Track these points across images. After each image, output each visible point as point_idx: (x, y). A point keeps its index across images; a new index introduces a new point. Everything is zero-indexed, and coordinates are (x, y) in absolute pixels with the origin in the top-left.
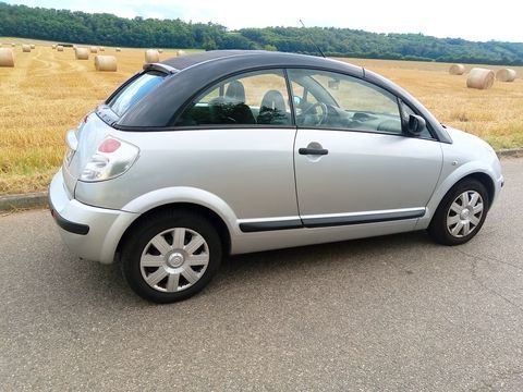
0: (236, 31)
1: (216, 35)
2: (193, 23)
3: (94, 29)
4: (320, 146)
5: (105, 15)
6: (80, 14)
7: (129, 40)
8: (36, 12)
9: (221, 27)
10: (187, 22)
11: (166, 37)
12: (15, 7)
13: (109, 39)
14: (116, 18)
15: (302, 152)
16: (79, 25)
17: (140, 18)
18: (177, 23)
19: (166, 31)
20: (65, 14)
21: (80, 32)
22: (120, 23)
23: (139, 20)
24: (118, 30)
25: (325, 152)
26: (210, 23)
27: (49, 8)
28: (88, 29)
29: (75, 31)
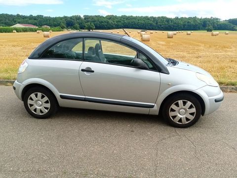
0: (226, 20)
1: (214, 23)
2: (203, 18)
3: (157, 23)
5: (162, 17)
6: (152, 17)
7: (171, 28)
8: (136, 18)
9: (217, 19)
10: (200, 18)
11: (188, 25)
12: (129, 17)
13: (162, 28)
14: (167, 18)
15: (83, 70)
16: (151, 22)
18: (195, 19)
19: (188, 22)
20: (146, 18)
21: (151, 25)
22: (168, 20)
23: (177, 18)
24: (167, 23)
25: (93, 72)
26: (212, 17)
27: (140, 16)
28: (154, 24)
29: (149, 25)
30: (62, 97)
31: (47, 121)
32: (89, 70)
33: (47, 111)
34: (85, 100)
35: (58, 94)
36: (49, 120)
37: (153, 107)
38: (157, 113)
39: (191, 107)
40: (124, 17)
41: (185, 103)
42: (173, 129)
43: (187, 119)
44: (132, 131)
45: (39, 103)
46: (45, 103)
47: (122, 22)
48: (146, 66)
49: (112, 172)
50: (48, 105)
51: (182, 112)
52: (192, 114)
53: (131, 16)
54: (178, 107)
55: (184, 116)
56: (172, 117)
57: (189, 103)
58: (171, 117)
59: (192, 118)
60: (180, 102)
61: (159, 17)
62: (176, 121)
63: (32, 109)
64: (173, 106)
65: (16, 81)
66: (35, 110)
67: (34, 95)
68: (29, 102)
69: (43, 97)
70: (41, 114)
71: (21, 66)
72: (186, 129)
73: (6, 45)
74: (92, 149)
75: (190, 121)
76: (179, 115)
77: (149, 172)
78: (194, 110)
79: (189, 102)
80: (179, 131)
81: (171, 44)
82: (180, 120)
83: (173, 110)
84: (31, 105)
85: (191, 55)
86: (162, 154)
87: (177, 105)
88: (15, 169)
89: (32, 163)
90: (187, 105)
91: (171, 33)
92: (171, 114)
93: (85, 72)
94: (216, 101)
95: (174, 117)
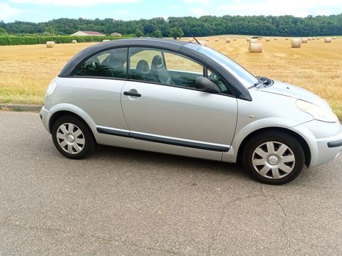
3: (277, 26)
4: (136, 91)
5: (286, 16)
6: (270, 17)
7: (300, 32)
8: (244, 19)
11: (329, 28)
12: (234, 17)
13: (286, 32)
14: (294, 18)
15: (126, 94)
16: (268, 24)
17: (311, 16)
19: (329, 23)
20: (261, 18)
21: (268, 28)
22: (295, 21)
23: (310, 18)
24: (293, 25)
25: (139, 95)
27: (252, 15)
28: (273, 27)
29: (265, 28)
30: (100, 130)
31: (80, 162)
32: (134, 94)
33: (80, 149)
34: (129, 136)
35: (94, 126)
36: (85, 161)
37: (226, 150)
38: (234, 160)
39: (287, 153)
40: (226, 18)
41: (277, 147)
42: (258, 185)
43: (281, 172)
44: (194, 185)
45: (72, 138)
46: (78, 137)
47: (224, 25)
48: (216, 88)
49: (147, 241)
50: (82, 141)
51: (273, 159)
52: (289, 164)
53: (238, 16)
54: (267, 152)
55: (276, 167)
56: (257, 166)
57: (284, 147)
58: (255, 167)
59: (288, 170)
60: (270, 145)
61: (281, 17)
62: (263, 173)
63: (62, 145)
64: (258, 151)
65: (43, 108)
66: (66, 147)
67: (65, 127)
68: (59, 135)
69: (75, 130)
70: (74, 153)
71: (50, 86)
72: (278, 187)
73: (59, 60)
74: (129, 205)
75: (286, 175)
76: (267, 164)
77: (200, 246)
78: (291, 158)
79: (283, 145)
80: (266, 189)
81: (296, 56)
82: (270, 173)
83: (258, 157)
84: (61, 140)
85: (322, 74)
86: (229, 222)
87: (265, 148)
88: (22, 224)
89: (45, 217)
90: (280, 149)
91: (297, 40)
92: (256, 162)
93: (129, 97)
94: (330, 145)
95: (260, 167)
